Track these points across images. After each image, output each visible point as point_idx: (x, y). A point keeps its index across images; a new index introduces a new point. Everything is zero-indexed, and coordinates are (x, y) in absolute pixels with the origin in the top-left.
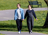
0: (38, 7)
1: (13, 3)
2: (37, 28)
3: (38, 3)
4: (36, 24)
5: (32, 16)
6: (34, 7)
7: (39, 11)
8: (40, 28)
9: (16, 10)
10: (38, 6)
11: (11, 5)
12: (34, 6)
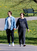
0: (34, 16)
1: (5, 11)
2: (32, 40)
3: (34, 11)
4: (31, 35)
5: (24, 25)
6: (29, 16)
7: (34, 20)
8: (35, 40)
9: (7, 18)
10: (34, 14)
11: (3, 13)
12: (29, 14)
